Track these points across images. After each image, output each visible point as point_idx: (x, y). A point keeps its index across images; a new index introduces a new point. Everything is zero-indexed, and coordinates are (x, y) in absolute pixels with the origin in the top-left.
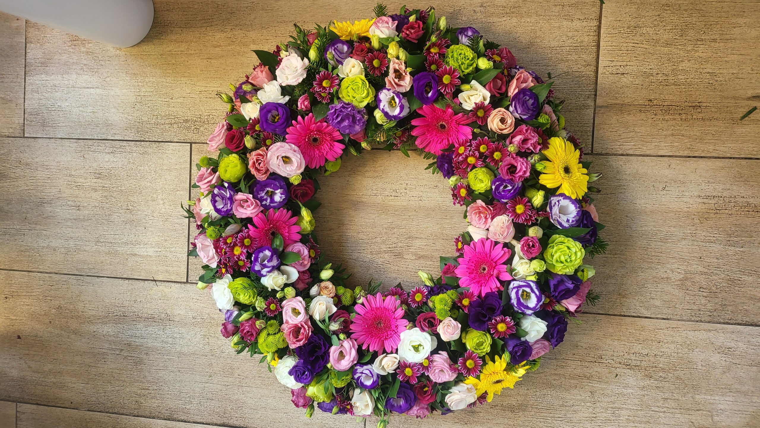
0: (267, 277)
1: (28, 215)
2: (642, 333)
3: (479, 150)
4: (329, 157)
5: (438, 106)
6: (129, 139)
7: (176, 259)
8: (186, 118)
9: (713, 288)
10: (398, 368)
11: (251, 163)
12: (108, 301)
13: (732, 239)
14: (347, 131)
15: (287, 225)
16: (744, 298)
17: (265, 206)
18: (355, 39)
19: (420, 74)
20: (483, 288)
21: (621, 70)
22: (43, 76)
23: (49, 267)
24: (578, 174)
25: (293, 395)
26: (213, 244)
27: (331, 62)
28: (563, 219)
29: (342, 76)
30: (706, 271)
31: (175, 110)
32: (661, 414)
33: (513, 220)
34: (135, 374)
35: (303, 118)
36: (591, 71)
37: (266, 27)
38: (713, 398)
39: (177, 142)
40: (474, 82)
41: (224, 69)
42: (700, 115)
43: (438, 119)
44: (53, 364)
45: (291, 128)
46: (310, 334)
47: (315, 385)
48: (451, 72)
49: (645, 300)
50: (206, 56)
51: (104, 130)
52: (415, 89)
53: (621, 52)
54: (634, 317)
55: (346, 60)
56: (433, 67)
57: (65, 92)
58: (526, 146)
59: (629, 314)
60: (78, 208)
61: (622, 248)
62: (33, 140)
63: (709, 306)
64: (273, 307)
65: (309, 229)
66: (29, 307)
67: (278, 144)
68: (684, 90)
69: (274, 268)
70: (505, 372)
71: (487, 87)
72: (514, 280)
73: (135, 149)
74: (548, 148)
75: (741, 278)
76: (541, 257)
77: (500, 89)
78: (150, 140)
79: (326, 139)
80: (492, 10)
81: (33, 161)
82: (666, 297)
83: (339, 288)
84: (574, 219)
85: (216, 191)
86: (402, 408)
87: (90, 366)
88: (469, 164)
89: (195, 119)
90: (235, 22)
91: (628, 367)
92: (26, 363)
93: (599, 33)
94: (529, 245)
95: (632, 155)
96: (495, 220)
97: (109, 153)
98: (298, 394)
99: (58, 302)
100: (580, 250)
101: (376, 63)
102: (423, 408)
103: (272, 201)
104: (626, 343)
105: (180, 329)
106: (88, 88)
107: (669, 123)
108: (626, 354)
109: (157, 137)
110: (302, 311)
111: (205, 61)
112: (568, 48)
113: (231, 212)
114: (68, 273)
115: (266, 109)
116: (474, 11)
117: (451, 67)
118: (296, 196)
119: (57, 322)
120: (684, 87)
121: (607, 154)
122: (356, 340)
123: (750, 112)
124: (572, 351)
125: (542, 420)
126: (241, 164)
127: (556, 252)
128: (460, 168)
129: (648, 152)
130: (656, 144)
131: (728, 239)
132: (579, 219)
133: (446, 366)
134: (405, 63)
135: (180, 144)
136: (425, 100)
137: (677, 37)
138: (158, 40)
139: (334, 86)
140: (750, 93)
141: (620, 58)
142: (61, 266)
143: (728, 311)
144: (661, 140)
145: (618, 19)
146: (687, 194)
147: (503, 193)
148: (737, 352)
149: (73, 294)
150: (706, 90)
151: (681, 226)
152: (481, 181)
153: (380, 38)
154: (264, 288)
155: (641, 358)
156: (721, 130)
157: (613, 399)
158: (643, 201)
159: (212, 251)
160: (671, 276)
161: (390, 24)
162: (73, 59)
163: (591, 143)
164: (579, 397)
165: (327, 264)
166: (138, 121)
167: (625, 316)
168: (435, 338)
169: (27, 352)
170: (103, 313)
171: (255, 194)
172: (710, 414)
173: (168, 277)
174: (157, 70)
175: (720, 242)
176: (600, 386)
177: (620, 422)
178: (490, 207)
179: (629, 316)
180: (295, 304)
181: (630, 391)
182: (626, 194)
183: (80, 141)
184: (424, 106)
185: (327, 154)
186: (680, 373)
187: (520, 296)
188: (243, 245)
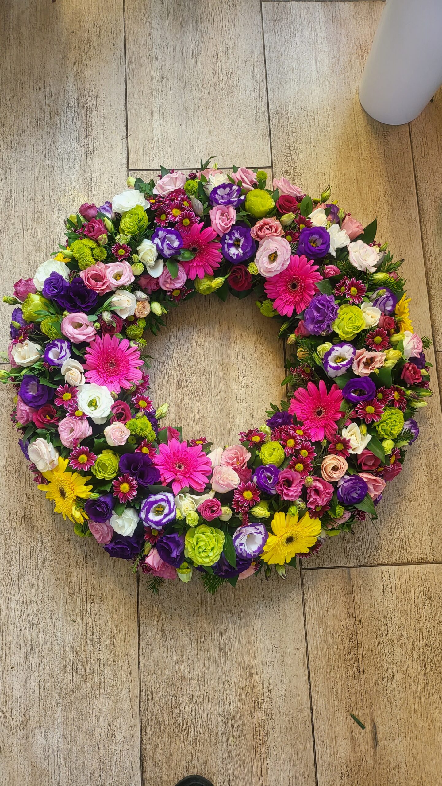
0: (152, 244)
1: (182, 7)
2: (122, 642)
3: (303, 449)
4: (277, 302)
5: (342, 403)
6: (270, 106)
7: (152, 158)
8: (296, 161)
9: (176, 710)
10: (70, 386)
11: (268, 220)
12: (101, 90)
13: (230, 722)
14: (307, 316)
15: (204, 264)
16: (169, 743)
17: (224, 238)
18: (398, 318)
19: (373, 383)
20: (162, 467)
21: (387, 589)
22: (323, 18)
23: (131, 29)
24: (286, 553)
25: (27, 281)
26: (179, 189)
27: (375, 295)
28: (243, 539)
29: (362, 306)
30: (194, 700)
31: (304, 149)
32: (37, 673)
33: (236, 489)
34: (26, 121)
35: (317, 271)
36: (383, 559)
37: (394, 236)
38: (60, 725)
39: (271, 153)
40: (369, 437)
41: (348, 196)
42: (351, 673)
43: (328, 406)
44: (29, 36)
45: (306, 259)
46: (98, 292)
47: (41, 302)
48: (377, 413)
49: (157, 641)
50: (359, 178)
51: (276, 80)
52: (357, 379)
53: (404, 587)
54: (139, 631)
55: (378, 309)
56: (380, 396)
57: (309, 41)
58: (312, 494)
59: (141, 627)
60: (195, 57)
61: (209, 611)
62: (259, 10)
63: (157, 708)
64: (122, 252)
65: (201, 288)
66: (87, 10)
67: (289, 247)
68: (374, 654)
69: (160, 251)
70: (75, 498)
71: (366, 451)
72: (174, 496)
73: (261, 111)
74: (311, 518)
75: (190, 737)
76: (202, 522)
77: (365, 464)
78: (271, 126)
79: (296, 296)
80: (432, 456)
81: (238, 10)
82: (163, 662)
83: (144, 321)
84: (243, 550)
85: (235, 188)
86: (25, 394)
87: (30, 74)
88: (285, 441)
89: (297, 170)
90: (395, 205)
91: (85, 632)
92: (27, 9)
93: (421, 563)
94: (213, 507)
95: (304, 609)
96: (234, 472)
97: (254, 85)
98: (30, 285)
99: (95, 39)
100: (212, 561)
101: (378, 339)
102: (28, 416)
103: (230, 246)
104: (110, 627)
105: (79, 165)
106: (316, 63)
107: (340, 642)
108: (98, 628)
109: (275, 133)
110: (120, 282)
111: (355, 177)
112: (403, 534)
113: (215, 204)
114: (127, 49)
115: (322, 233)
116: (430, 438)
117: (383, 413)
118: (234, 271)
119: (73, 39)
120: (377, 653)
121: (303, 584)
122: (94, 340)
123: (359, 723)
124: (95, 571)
125: (18, 549)
126: (265, 211)
127: (207, 536)
128: (281, 433)
129: (308, 625)
130: (318, 632)
131: (229, 719)
132: (243, 557)
133: (77, 434)
134: (382, 367)
135: (270, 157)
136: (347, 390)
137: (425, 640)
138: (369, 129)
139: (352, 298)
140: (378, 720)
141: (398, 586)
142: (133, 42)
143: (154, 728)
144: (322, 637)
145: (436, 580)
146: (271, 670)
147: (263, 476)
148: (111, 743)
149: (105, 54)
150: (377, 676)
151: (237, 668)
152: (271, 455)
153: (402, 341)
154: (139, 243)
155: (95, 644)
156: (339, 695)
157: (49, 620)
158: (259, 626)
159: (171, 188)
160: (185, 664)
161: (417, 350)
162: (343, 47)
163: (312, 567)
164: (47, 585)
165: (167, 309)
166: (289, 114)
167: (139, 622)
168: (104, 421)
169: (39, 9)
170: (87, 86)
171: (237, 227)
172: (42, 724)
173: (132, 151)
174: (340, 130)
175: (225, 710)
176: (61, 605)
177: (24, 631)
178: (246, 465)
179: (139, 626)
180: (127, 275)
181: (59, 637)
182: (264, 608)
183: (263, 57)
184: (340, 391)
185: (281, 299)
186: (83, 687)
187: (159, 503)
188: (183, 217)
